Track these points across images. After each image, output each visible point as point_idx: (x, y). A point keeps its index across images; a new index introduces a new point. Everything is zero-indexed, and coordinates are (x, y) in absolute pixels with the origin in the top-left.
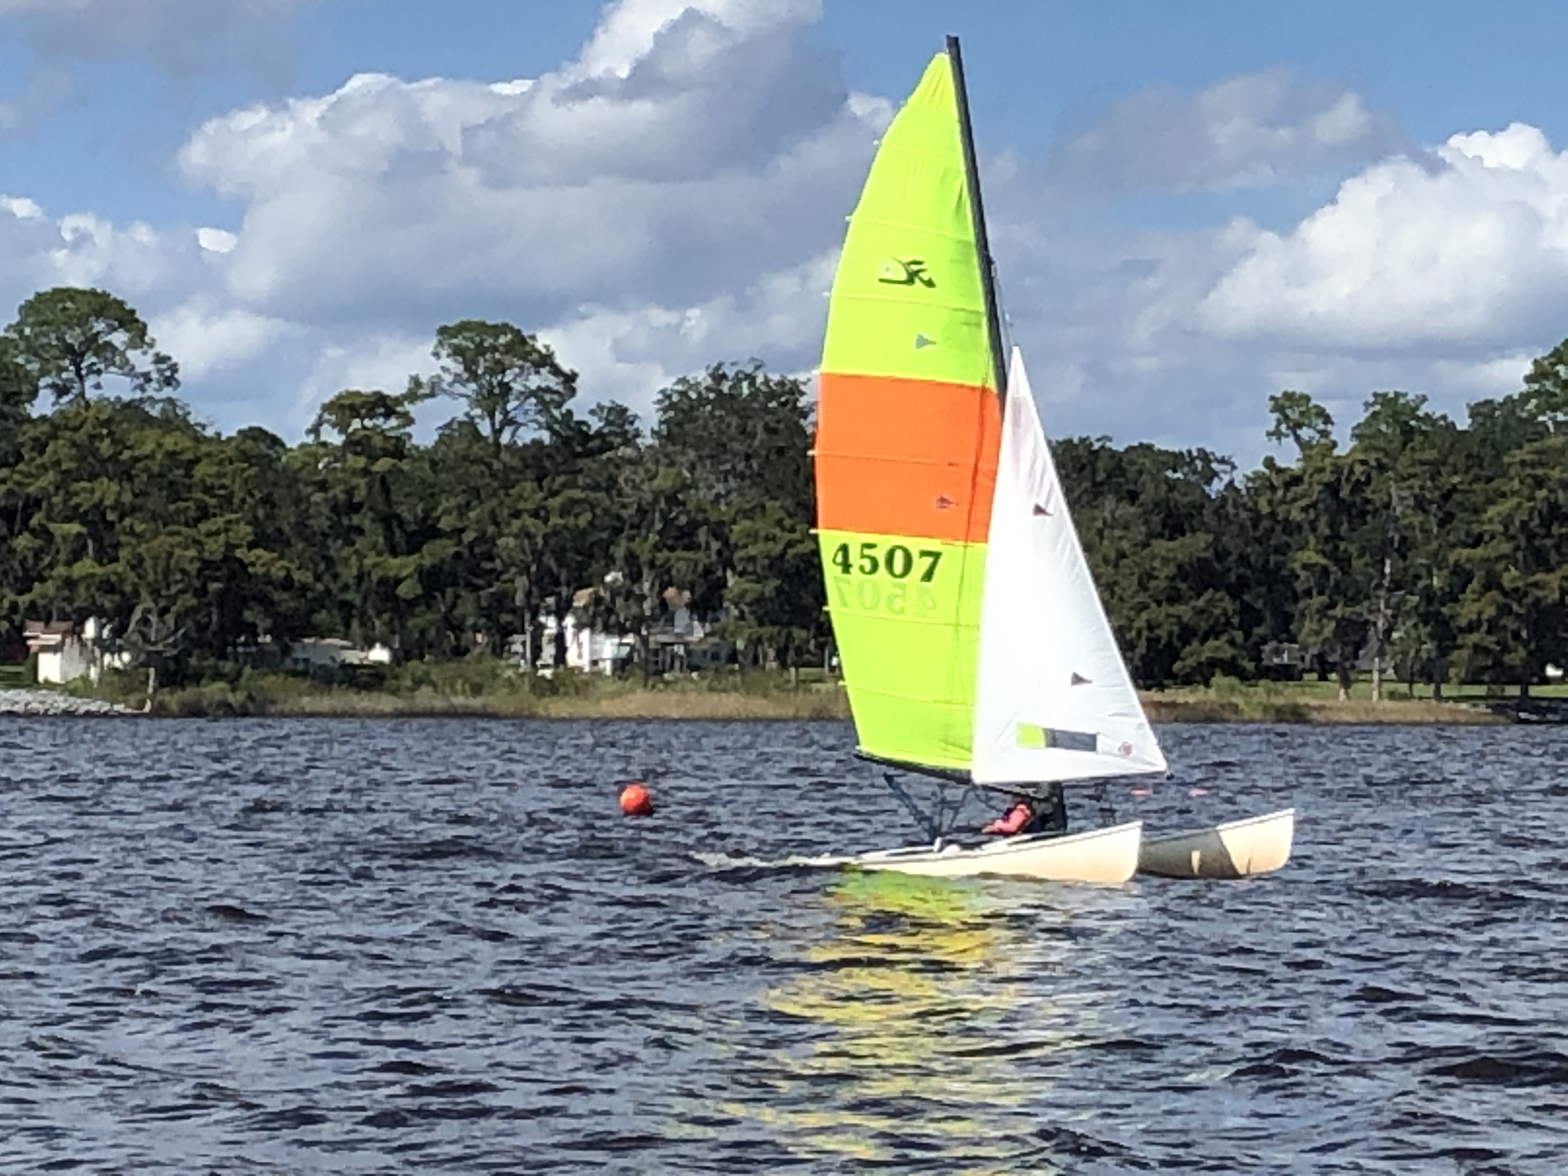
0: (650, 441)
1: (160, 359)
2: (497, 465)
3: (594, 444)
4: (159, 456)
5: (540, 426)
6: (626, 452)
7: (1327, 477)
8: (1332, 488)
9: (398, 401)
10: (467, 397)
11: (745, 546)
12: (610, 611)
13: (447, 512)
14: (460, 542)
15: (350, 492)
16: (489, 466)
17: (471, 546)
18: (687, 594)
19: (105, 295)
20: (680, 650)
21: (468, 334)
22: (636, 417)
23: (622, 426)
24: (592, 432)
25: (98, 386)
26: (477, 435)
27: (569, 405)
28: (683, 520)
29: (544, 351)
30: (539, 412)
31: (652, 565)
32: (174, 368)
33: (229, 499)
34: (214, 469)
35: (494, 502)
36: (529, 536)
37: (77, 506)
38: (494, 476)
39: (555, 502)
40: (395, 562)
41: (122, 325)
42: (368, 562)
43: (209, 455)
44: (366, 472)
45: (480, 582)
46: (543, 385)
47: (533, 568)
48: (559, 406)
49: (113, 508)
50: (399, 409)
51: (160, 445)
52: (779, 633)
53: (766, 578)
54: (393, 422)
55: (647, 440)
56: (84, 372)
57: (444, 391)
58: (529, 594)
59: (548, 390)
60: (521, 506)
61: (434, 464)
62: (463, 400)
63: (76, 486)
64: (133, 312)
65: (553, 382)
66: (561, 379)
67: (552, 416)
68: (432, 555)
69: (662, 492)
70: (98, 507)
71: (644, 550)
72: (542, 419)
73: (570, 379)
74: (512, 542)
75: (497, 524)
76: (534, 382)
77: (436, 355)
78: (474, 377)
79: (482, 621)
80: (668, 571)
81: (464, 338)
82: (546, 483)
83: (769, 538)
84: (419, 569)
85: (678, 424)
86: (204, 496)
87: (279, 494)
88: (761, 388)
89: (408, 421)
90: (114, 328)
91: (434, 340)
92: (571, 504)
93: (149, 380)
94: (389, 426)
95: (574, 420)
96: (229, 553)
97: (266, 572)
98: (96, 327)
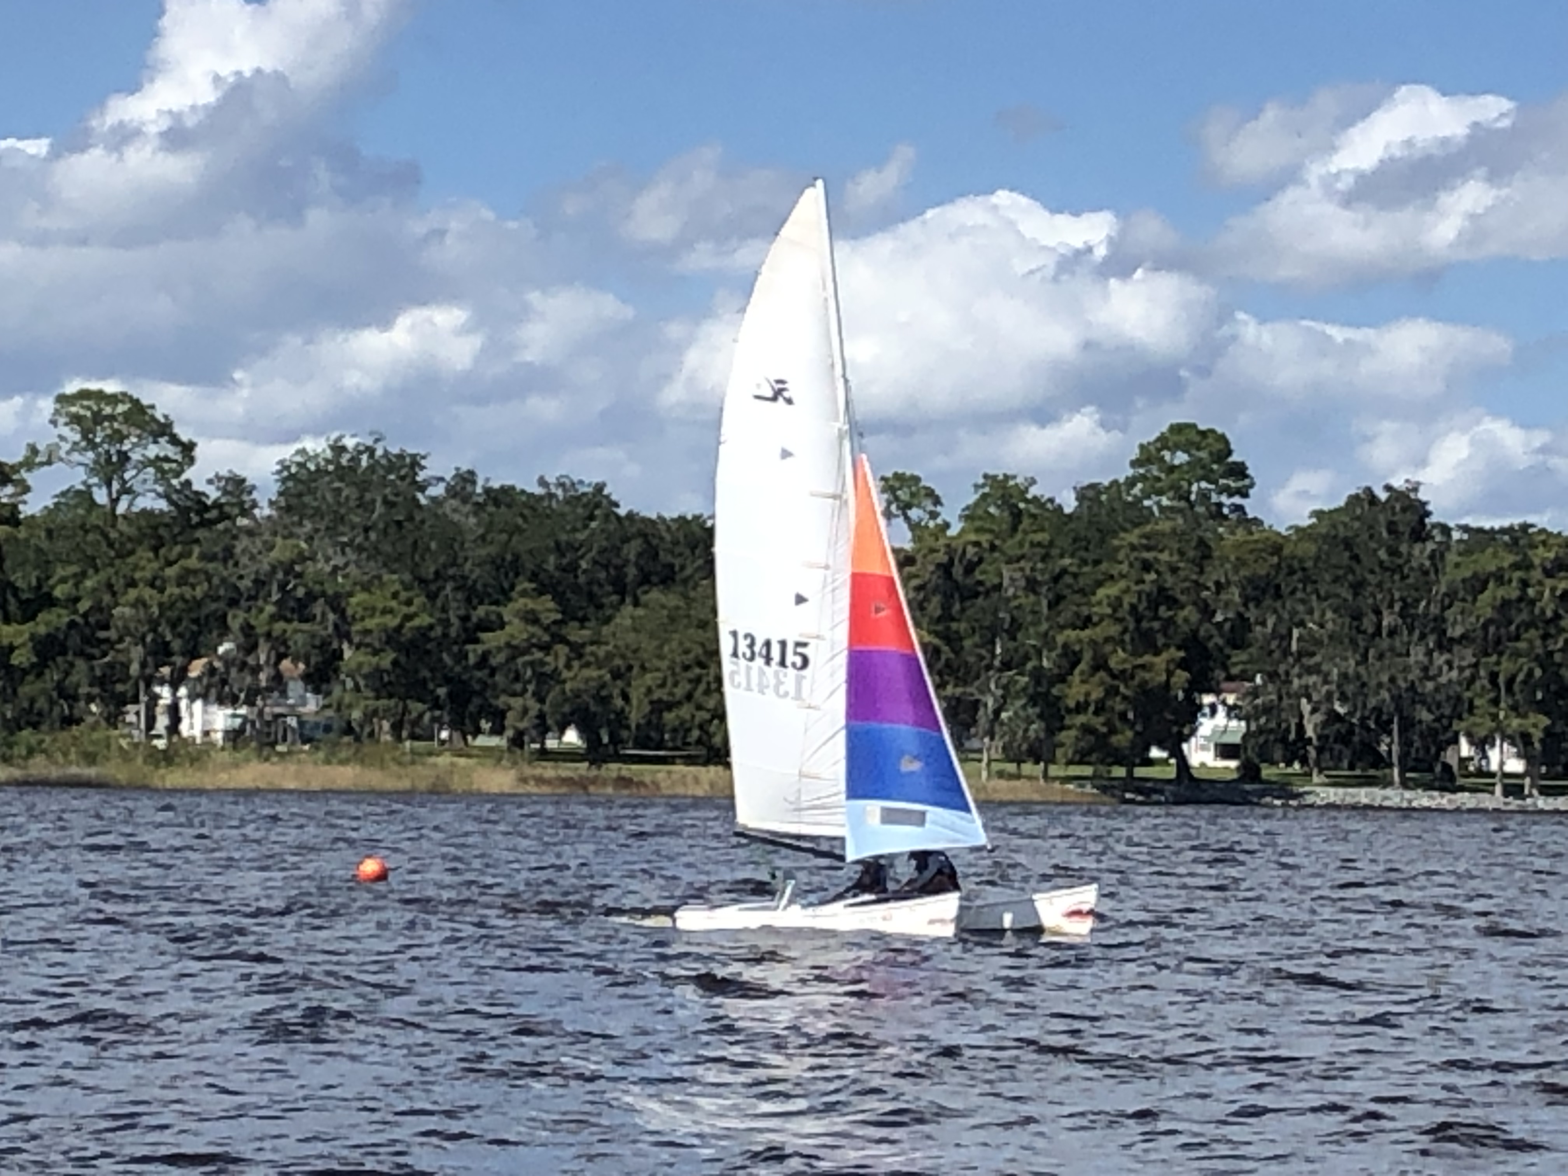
0: (267, 511)
2: (113, 535)
3: (213, 514)
5: (159, 495)
6: (242, 522)
7: (942, 557)
8: (946, 569)
9: (15, 468)
10: (86, 465)
11: (362, 619)
12: (224, 682)
13: (63, 580)
14: (75, 612)
16: (106, 536)
17: (85, 616)
18: (302, 666)
20: (292, 722)
21: (85, 403)
22: (254, 487)
23: (239, 496)
24: (209, 502)
26: (93, 504)
27: (186, 475)
28: (301, 592)
29: (162, 420)
30: (156, 482)
31: (268, 635)
35: (111, 571)
36: (145, 605)
38: (111, 545)
39: (171, 572)
40: (9, 630)
45: (96, 652)
46: (162, 454)
47: (149, 639)
48: (178, 475)
50: (15, 477)
52: (396, 706)
53: (383, 650)
54: (11, 490)
55: (264, 511)
57: (61, 460)
58: (143, 665)
59: (167, 459)
60: (138, 575)
61: (50, 533)
62: (81, 469)
65: (171, 451)
66: (179, 449)
67: (170, 485)
68: (47, 624)
69: (281, 563)
71: (260, 622)
72: (160, 489)
73: (188, 448)
74: (127, 611)
75: (114, 594)
76: (153, 451)
77: (54, 423)
78: (93, 445)
79: (96, 690)
80: (285, 643)
81: (83, 407)
82: (162, 551)
83: (386, 611)
84: (33, 637)
85: (297, 495)
88: (381, 461)
89: (26, 490)
91: (52, 408)
92: (187, 574)
94: (5, 493)
95: (192, 490)
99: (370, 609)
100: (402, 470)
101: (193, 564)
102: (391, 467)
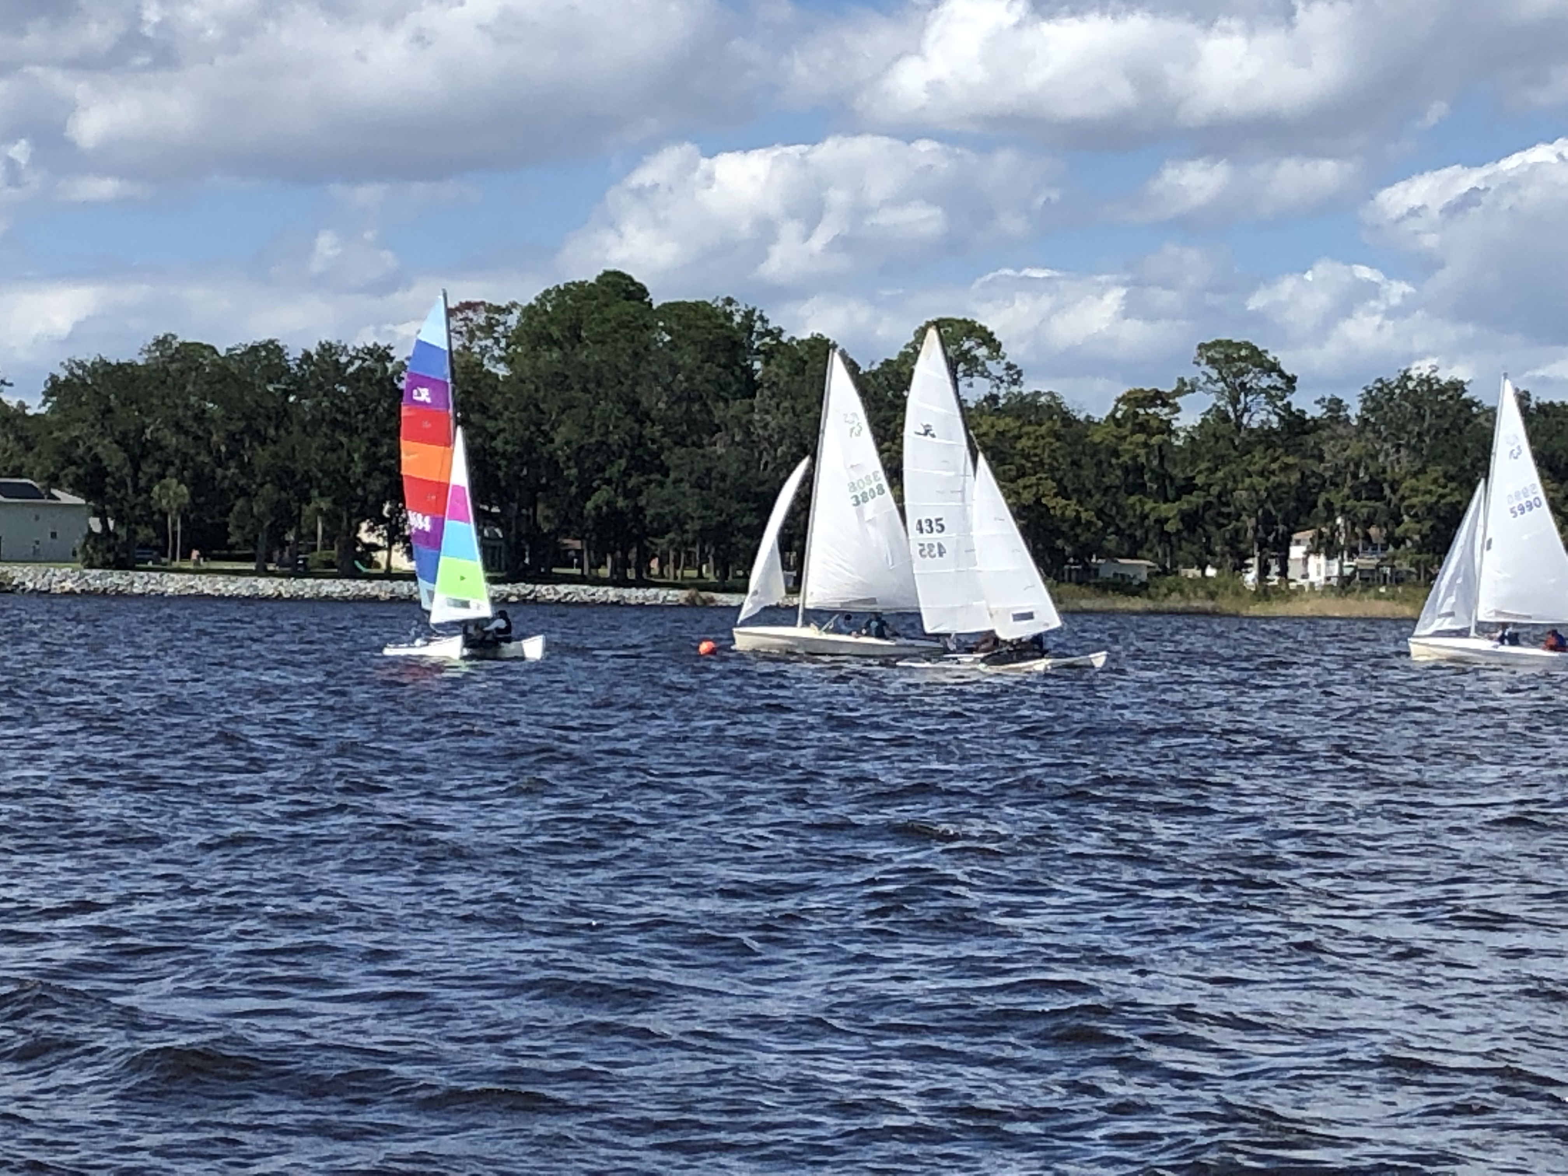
1: (1009, 367)
2: (1237, 440)
3: (1309, 426)
4: (993, 434)
5: (1271, 413)
9: (1168, 395)
10: (1217, 392)
11: (1409, 497)
13: (1200, 472)
14: (1210, 494)
15: (1135, 458)
16: (1232, 441)
17: (1219, 496)
18: (1384, 531)
19: (972, 323)
20: (1388, 571)
21: (1219, 349)
22: (1347, 406)
23: (1337, 413)
24: (1308, 417)
25: (971, 385)
26: (1226, 419)
27: (1290, 398)
28: (1367, 479)
29: (1273, 361)
30: (1268, 403)
32: (1019, 373)
33: (1041, 463)
34: (1030, 443)
35: (1234, 466)
36: (1254, 489)
38: (1235, 448)
39: (1274, 466)
40: (1164, 506)
41: (984, 343)
42: (1147, 508)
43: (1028, 434)
44: (1146, 445)
45: (1223, 521)
46: (1272, 385)
47: (1260, 512)
48: (1282, 398)
50: (1170, 401)
51: (993, 426)
53: (1425, 520)
54: (1167, 410)
56: (960, 375)
57: (1201, 389)
58: (1256, 530)
59: (1275, 388)
60: (1251, 469)
61: (1193, 439)
62: (1214, 395)
64: (992, 334)
65: (1280, 383)
66: (1285, 380)
67: (1278, 406)
68: (1189, 502)
69: (1352, 459)
71: (1336, 500)
72: (1270, 408)
73: (1291, 380)
74: (1244, 493)
75: (1235, 481)
76: (1265, 382)
77: (1198, 364)
78: (1224, 380)
79: (1227, 548)
80: (1356, 515)
81: (1217, 352)
82: (1270, 451)
83: (1428, 492)
84: (1180, 511)
85: (1372, 411)
86: (1023, 462)
87: (1085, 460)
88: (1436, 387)
89: (1178, 410)
90: (979, 345)
91: (1195, 352)
92: (1286, 468)
93: (1002, 381)
94: (1163, 412)
95: (1294, 409)
96: (1038, 501)
97: (1063, 514)
98: (967, 345)
99: (1415, 491)
100: (1450, 393)
101: (1290, 460)
102: (1441, 391)
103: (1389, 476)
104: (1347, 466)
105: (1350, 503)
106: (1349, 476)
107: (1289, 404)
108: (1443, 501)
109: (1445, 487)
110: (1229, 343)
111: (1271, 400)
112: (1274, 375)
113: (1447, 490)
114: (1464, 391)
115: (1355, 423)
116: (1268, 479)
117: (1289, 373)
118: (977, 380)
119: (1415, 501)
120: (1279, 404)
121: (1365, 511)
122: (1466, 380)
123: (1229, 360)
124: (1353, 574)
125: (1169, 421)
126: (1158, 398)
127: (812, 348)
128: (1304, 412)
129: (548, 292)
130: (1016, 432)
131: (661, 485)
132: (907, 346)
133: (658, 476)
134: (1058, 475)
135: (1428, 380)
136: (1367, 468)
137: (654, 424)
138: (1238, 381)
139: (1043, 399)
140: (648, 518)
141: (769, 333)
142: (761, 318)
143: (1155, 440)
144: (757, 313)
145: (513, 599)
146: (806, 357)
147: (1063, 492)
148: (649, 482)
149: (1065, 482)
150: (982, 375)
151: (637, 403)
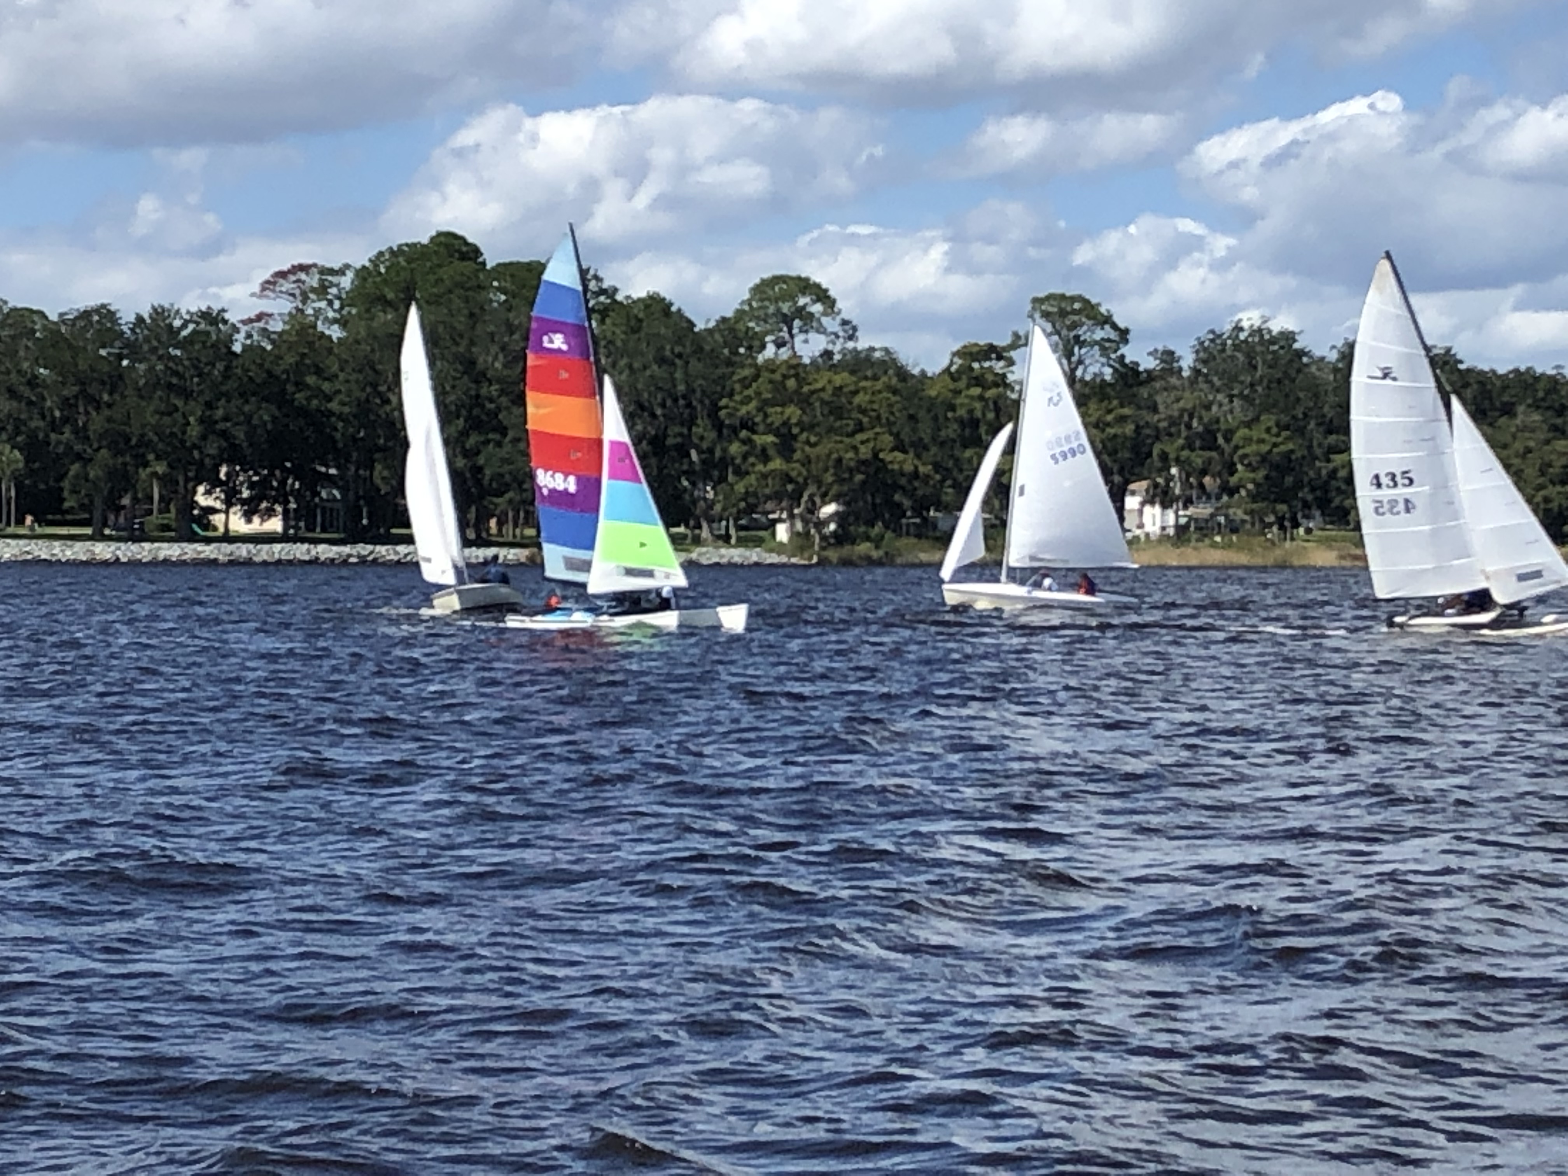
1: (845, 323)
3: (1143, 378)
4: (830, 389)
5: (1103, 365)
6: (1173, 382)
9: (1005, 349)
15: (971, 411)
18: (1218, 481)
19: (807, 280)
21: (1053, 303)
22: (1180, 358)
23: (1170, 364)
24: (1141, 370)
25: (806, 341)
27: (1124, 350)
28: (1200, 429)
29: (1106, 314)
30: (1102, 355)
31: (1177, 460)
32: (855, 329)
33: (878, 417)
34: (867, 398)
37: (772, 423)
39: (1109, 418)
41: (818, 300)
43: (864, 388)
44: (981, 398)
46: (1105, 337)
48: (1115, 351)
49: (796, 425)
50: (1004, 354)
51: (830, 382)
52: (1268, 507)
53: (1258, 468)
54: (1002, 363)
56: (795, 331)
59: (1109, 340)
63: (770, 410)
64: (826, 291)
65: (1113, 335)
66: (1118, 332)
67: (1111, 358)
69: (1187, 409)
70: (785, 423)
71: (1171, 450)
72: (1104, 360)
73: (1124, 332)
76: (1099, 335)
78: (1058, 333)
80: (1190, 465)
81: (1051, 306)
82: (1106, 402)
83: (1261, 441)
85: (1205, 362)
86: (860, 416)
87: (922, 414)
88: (1267, 337)
89: (1011, 362)
90: (814, 302)
91: (1029, 307)
92: (1122, 419)
93: (837, 337)
94: (999, 366)
95: (1127, 361)
96: (876, 455)
97: (901, 468)
98: (802, 301)
99: (1248, 440)
100: (1282, 343)
101: (1126, 411)
102: (1273, 341)
103: (1223, 426)
104: (1181, 416)
105: (1185, 453)
106: (1183, 427)
107: (1123, 357)
108: (1275, 450)
109: (1278, 435)
110: (1063, 297)
111: (1104, 351)
112: (1107, 327)
113: (1280, 440)
114: (1295, 341)
115: (1186, 373)
116: (1103, 431)
117: (1122, 325)
118: (812, 336)
119: (1247, 450)
120: (1113, 356)
121: (1199, 461)
122: (1297, 330)
123: (1063, 313)
124: (1188, 523)
125: (1004, 376)
126: (992, 351)
127: (647, 307)
128: (1137, 364)
129: (381, 254)
130: (852, 388)
131: (499, 444)
132: (743, 303)
133: (495, 436)
134: (895, 430)
135: (1260, 330)
136: (1201, 418)
137: (491, 384)
138: (1072, 334)
139: (877, 354)
140: (487, 478)
141: (603, 292)
142: (596, 278)
143: (991, 393)
144: (592, 272)
145: (353, 560)
146: (641, 315)
147: (900, 447)
148: (488, 441)
149: (902, 436)
150: (818, 331)
151: (473, 363)
